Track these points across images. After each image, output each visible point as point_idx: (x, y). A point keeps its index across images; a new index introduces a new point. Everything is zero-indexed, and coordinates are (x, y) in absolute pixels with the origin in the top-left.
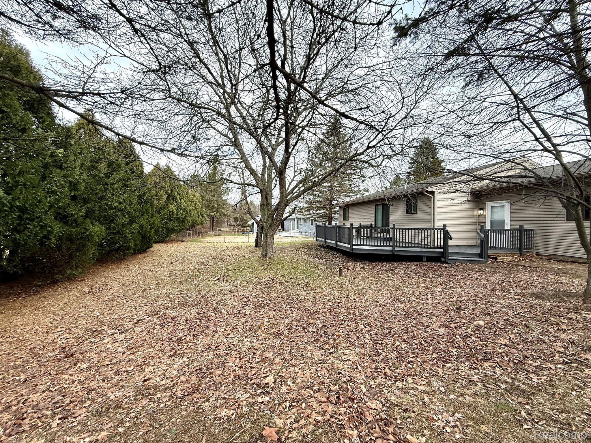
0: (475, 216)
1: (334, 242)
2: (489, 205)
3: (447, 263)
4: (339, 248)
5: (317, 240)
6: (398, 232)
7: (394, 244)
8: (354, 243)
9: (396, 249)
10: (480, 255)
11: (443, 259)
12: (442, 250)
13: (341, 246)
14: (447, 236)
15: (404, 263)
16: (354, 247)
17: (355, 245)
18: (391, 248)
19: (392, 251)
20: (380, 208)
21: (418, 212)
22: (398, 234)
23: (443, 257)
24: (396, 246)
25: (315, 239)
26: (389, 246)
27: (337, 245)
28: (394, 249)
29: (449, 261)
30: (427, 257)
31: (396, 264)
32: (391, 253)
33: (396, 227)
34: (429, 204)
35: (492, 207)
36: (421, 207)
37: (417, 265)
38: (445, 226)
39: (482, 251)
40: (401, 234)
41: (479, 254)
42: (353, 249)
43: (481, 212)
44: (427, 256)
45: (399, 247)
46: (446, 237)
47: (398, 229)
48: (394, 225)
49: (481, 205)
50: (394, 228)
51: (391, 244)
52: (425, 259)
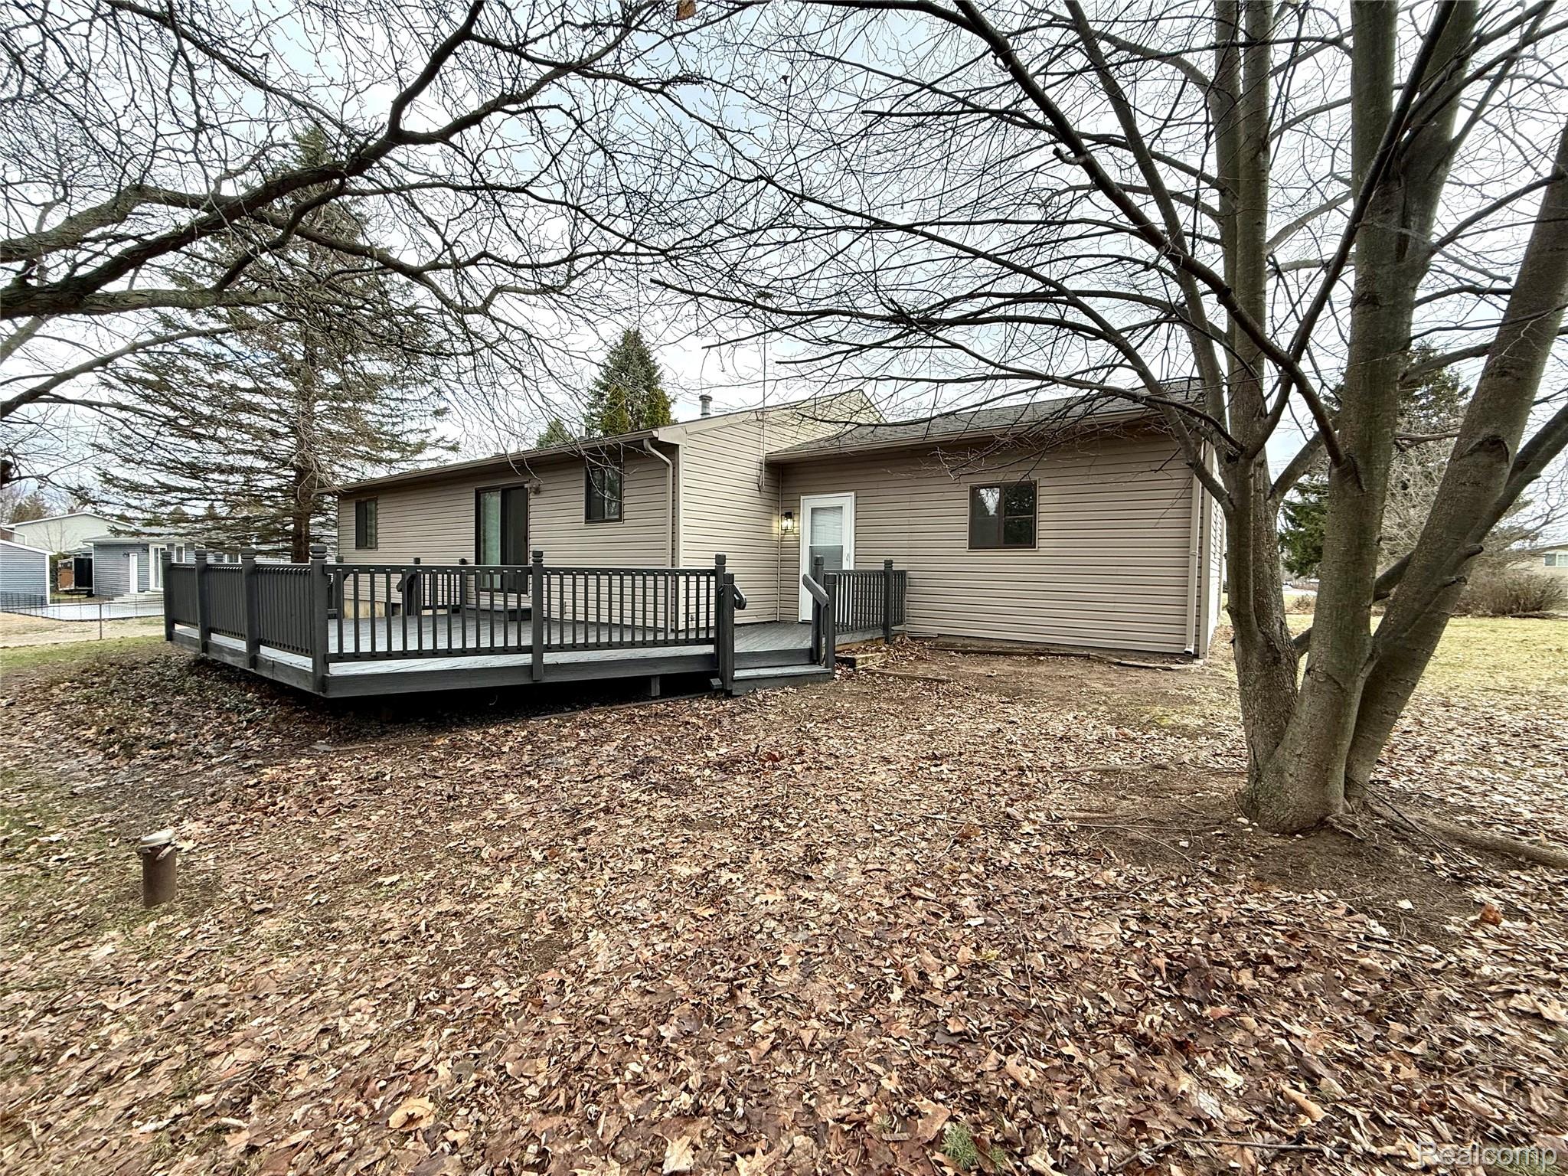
0: (775, 537)
1: (241, 645)
2: (808, 503)
3: (729, 695)
4: (265, 674)
5: (170, 636)
6: (555, 588)
7: (537, 636)
8: (333, 649)
9: (549, 658)
10: (813, 656)
11: (716, 682)
12: (710, 649)
13: (274, 665)
14: (727, 598)
15: (581, 716)
16: (337, 669)
17: (341, 657)
18: (526, 659)
19: (528, 669)
20: (494, 503)
21: (625, 516)
22: (555, 595)
23: (715, 675)
24: (549, 648)
25: (161, 631)
26: (520, 650)
27: (254, 660)
28: (538, 658)
29: (735, 686)
30: (665, 679)
31: (543, 726)
32: (522, 680)
33: (547, 563)
34: (658, 490)
35: (814, 510)
36: (631, 500)
37: (631, 720)
38: (721, 560)
39: (817, 640)
40: (568, 595)
41: (811, 650)
42: (324, 682)
43: (788, 523)
44: (661, 676)
45: (562, 648)
46: (728, 602)
47: (555, 571)
48: (538, 555)
49: (786, 504)
50: (539, 571)
51: (527, 641)
52: (656, 689)
